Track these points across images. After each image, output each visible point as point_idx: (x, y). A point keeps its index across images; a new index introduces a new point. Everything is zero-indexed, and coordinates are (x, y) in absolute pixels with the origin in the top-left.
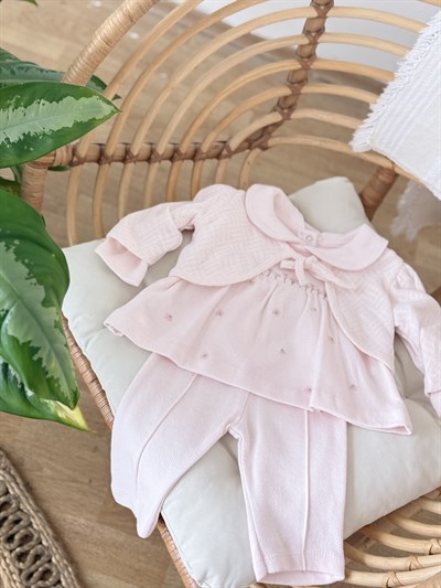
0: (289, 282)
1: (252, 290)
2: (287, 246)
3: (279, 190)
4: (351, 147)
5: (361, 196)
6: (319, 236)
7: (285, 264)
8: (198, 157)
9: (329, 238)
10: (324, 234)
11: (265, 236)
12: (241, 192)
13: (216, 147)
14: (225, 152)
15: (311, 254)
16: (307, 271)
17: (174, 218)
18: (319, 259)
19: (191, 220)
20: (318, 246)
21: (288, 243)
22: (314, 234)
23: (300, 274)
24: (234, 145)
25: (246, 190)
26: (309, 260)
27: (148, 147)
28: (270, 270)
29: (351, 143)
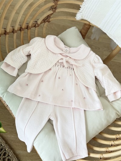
0: (62, 67)
1: (51, 72)
2: (60, 55)
3: (55, 36)
4: (76, 19)
5: (81, 32)
6: (69, 49)
7: (60, 61)
8: (28, 28)
9: (73, 50)
10: (71, 48)
11: (53, 53)
12: (44, 39)
13: (34, 24)
14: (37, 25)
15: (68, 56)
16: (67, 62)
17: (23, 53)
18: (70, 58)
19: (29, 52)
20: (69, 53)
21: (60, 54)
22: (68, 49)
23: (65, 64)
24: (39, 22)
25: (45, 38)
26: (67, 58)
27: (12, 28)
28: (56, 64)
29: (76, 18)
